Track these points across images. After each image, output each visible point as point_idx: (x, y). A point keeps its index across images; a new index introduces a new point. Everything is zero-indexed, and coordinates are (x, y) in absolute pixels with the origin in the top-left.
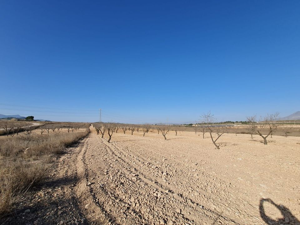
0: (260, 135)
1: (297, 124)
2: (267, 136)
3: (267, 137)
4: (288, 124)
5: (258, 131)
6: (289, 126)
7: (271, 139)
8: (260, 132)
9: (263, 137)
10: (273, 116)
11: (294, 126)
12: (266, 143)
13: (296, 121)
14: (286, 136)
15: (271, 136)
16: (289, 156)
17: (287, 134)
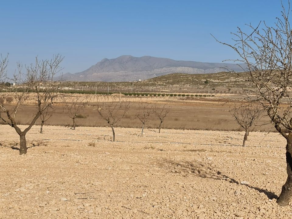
0: (13, 126)
1: (100, 93)
2: (28, 126)
3: (27, 130)
4: (83, 93)
5: (8, 112)
6: (82, 99)
7: (40, 137)
8: (12, 116)
9: (18, 130)
10: (48, 67)
11: (94, 99)
12: (23, 148)
13: (98, 86)
14: (74, 126)
15: (39, 127)
16: (66, 179)
17: (77, 120)
